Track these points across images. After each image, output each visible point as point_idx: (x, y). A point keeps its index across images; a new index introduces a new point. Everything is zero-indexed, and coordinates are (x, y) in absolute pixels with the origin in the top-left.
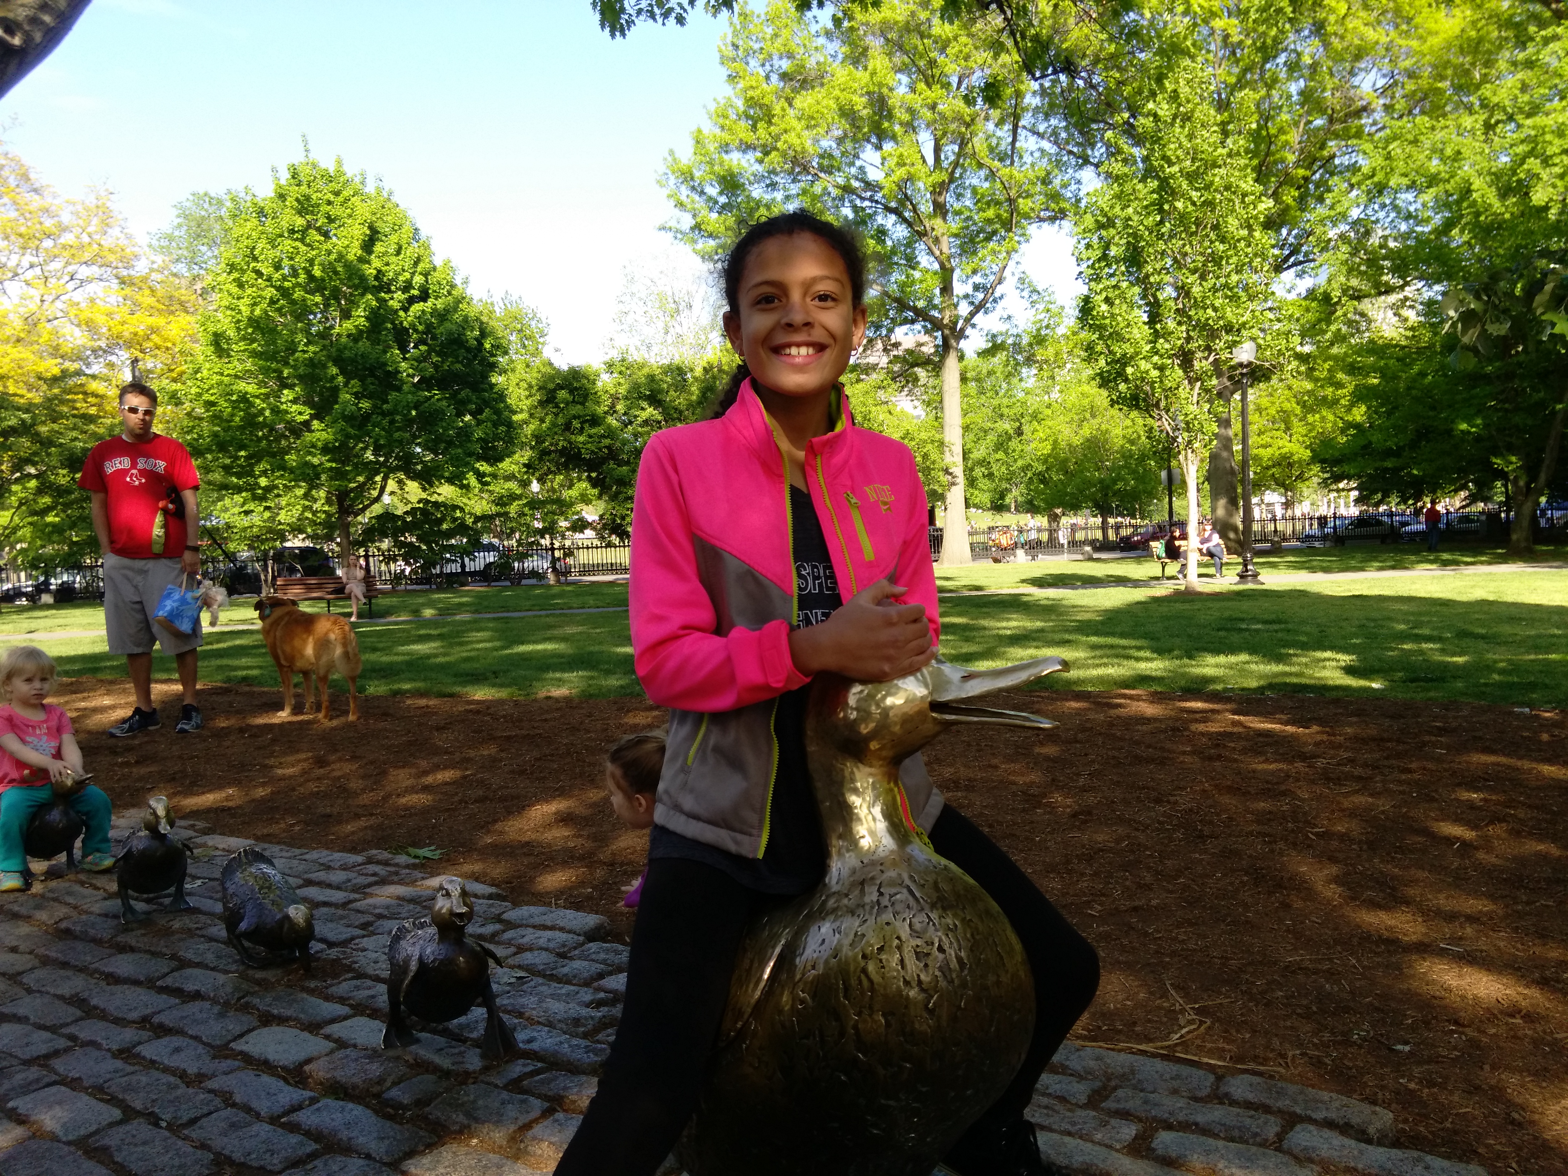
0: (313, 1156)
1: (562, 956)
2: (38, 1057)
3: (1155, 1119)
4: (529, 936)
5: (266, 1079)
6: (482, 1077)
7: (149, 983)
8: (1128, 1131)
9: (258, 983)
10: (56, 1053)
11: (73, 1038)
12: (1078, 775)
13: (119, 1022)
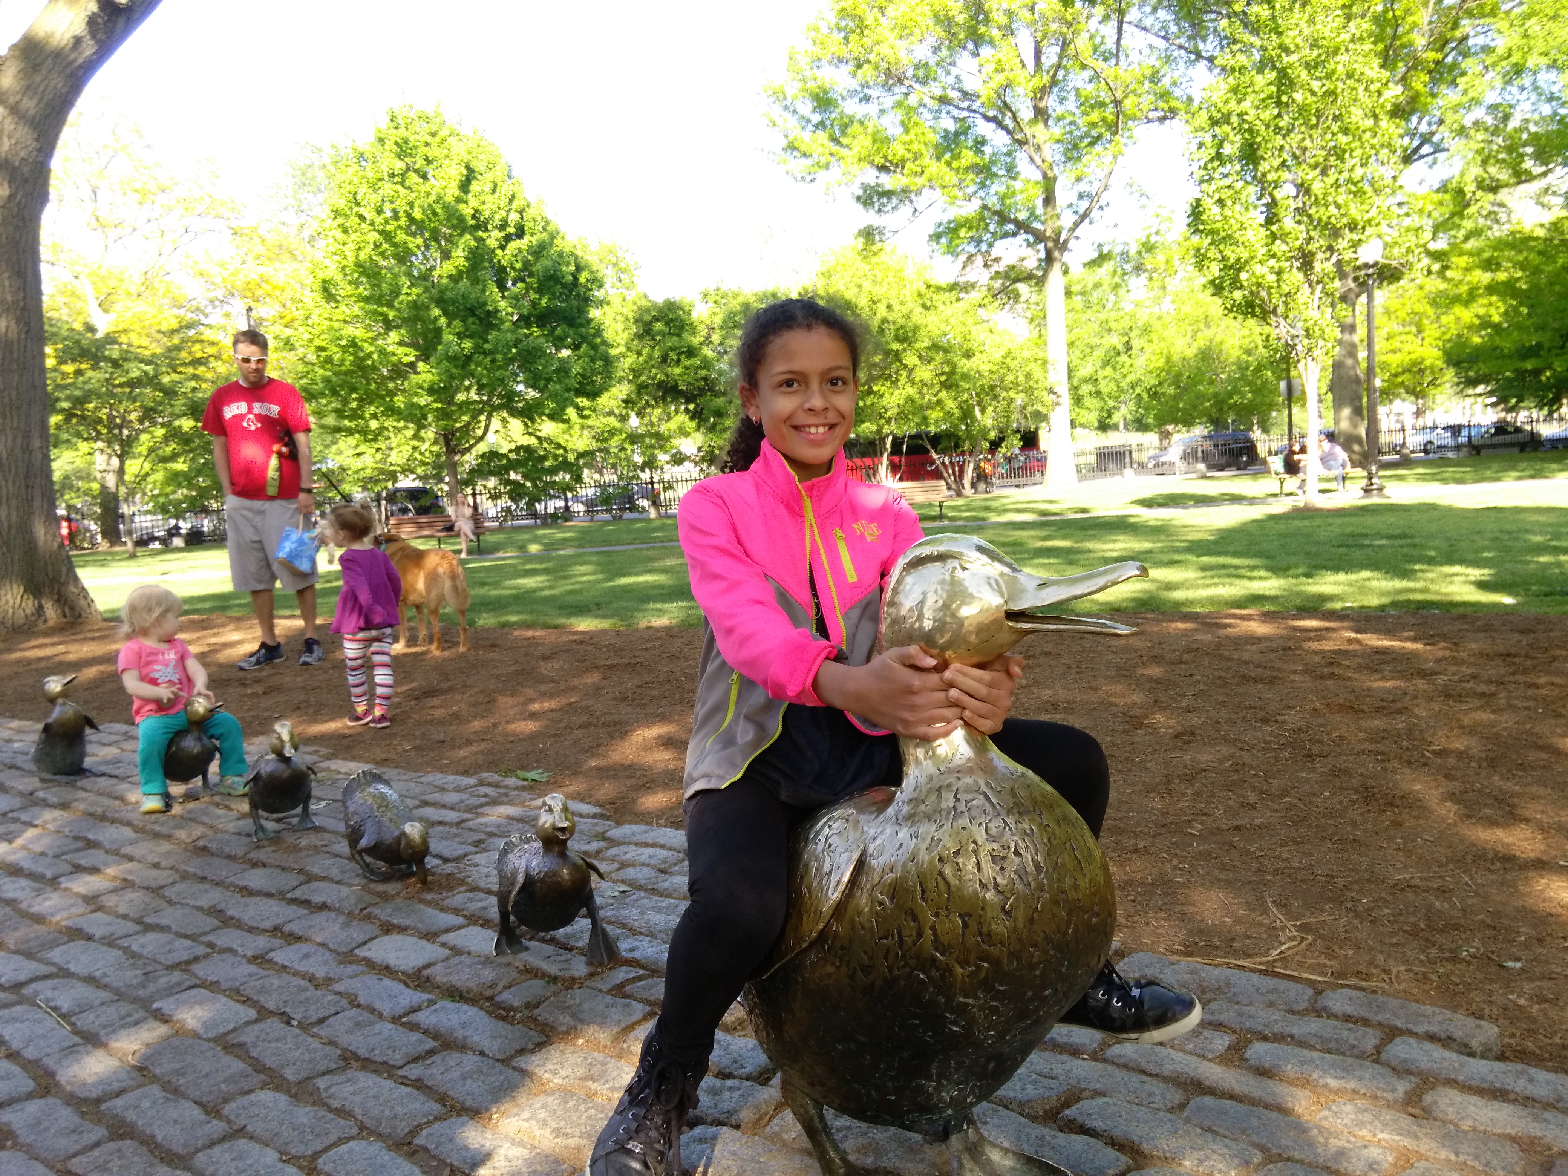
0: (431, 1052)
1: (663, 871)
2: (180, 963)
3: (1249, 1031)
4: (632, 853)
5: (387, 982)
6: (587, 983)
7: (280, 896)
8: (1221, 1042)
9: (380, 895)
10: (196, 959)
11: (211, 945)
12: (1183, 695)
13: (252, 930)
